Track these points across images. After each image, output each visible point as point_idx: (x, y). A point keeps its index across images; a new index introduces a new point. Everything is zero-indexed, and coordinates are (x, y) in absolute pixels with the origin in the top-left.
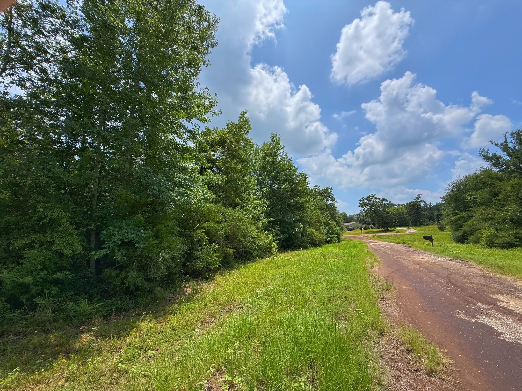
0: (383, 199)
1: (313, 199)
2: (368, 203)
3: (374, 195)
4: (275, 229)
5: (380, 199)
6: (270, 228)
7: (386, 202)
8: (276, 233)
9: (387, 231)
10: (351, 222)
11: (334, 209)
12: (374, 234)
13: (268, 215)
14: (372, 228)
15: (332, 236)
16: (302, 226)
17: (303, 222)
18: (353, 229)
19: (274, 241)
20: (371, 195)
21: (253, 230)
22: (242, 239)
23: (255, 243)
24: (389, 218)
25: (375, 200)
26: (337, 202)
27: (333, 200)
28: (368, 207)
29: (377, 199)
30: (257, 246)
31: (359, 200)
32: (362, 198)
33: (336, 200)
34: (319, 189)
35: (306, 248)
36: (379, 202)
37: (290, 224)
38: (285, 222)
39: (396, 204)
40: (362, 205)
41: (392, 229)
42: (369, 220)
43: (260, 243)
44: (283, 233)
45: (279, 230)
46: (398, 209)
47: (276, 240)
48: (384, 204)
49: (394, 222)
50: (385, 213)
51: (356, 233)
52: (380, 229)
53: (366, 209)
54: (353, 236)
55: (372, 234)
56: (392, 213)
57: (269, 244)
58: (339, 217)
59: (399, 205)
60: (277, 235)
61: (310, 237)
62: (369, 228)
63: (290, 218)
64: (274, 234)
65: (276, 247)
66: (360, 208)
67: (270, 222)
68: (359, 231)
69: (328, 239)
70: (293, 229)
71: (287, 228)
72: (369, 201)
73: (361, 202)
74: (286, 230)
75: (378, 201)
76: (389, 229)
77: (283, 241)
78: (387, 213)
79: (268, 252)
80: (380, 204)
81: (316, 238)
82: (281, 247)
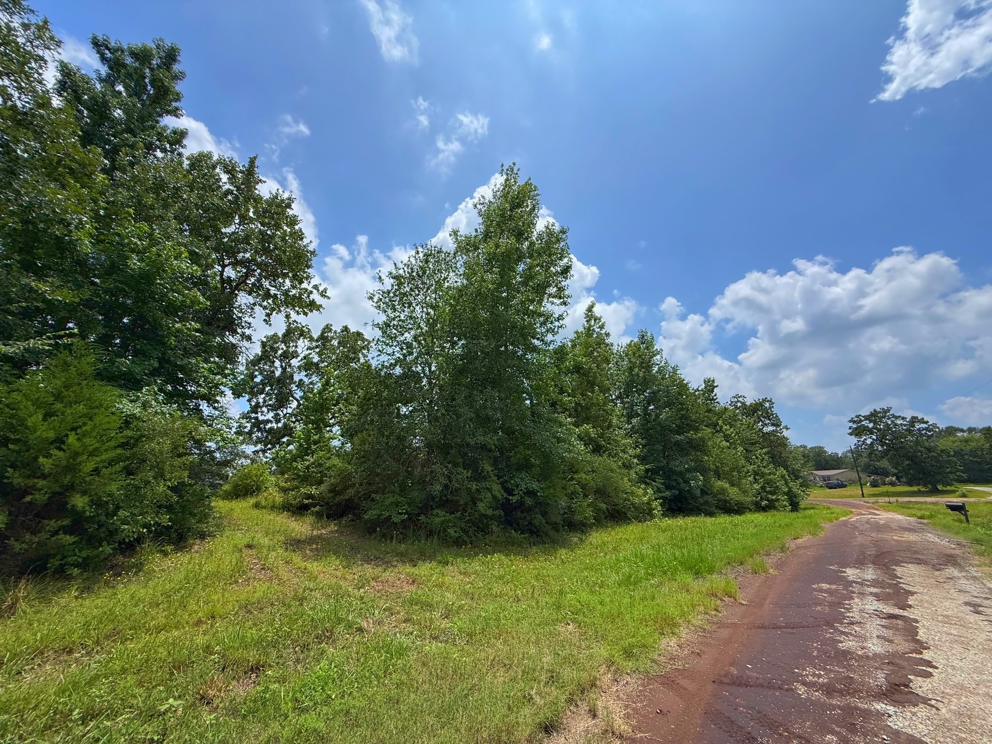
0: (913, 418)
1: (728, 427)
2: (873, 428)
3: (889, 410)
4: (655, 482)
5: (903, 418)
6: (648, 481)
7: (924, 426)
8: (658, 488)
9: (935, 492)
10: (839, 469)
11: (783, 443)
12: (893, 499)
13: (643, 459)
14: (893, 484)
15: (774, 497)
16: (701, 478)
17: (704, 471)
18: (842, 486)
19: (656, 499)
20: (878, 410)
21: (626, 484)
22: (612, 494)
23: (629, 500)
24: (938, 461)
25: (893, 422)
26: (787, 429)
27: (777, 424)
28: (874, 437)
29: (897, 417)
30: (632, 504)
31: (850, 421)
32: (857, 416)
33: (783, 425)
34: (744, 404)
35: (711, 514)
36: (902, 424)
37: (681, 474)
38: (672, 471)
39: (961, 427)
40: (858, 431)
41: (949, 488)
42: (885, 463)
43: (636, 500)
44: (668, 487)
45: (663, 484)
46: (967, 441)
47: (659, 499)
48: (919, 430)
49: (951, 473)
50: (921, 452)
51: (848, 493)
52: (915, 488)
53: (869, 441)
54: (839, 500)
55: (887, 499)
56: (942, 451)
57: (648, 503)
58: (795, 459)
59: (970, 430)
60: (659, 490)
61: (720, 496)
62: (884, 484)
63: (680, 464)
64: (655, 489)
65: (659, 508)
66: (853, 440)
67: (647, 471)
68: (856, 490)
69: (763, 503)
70: (687, 482)
71: (676, 480)
72: (875, 422)
73: (855, 426)
74: (675, 484)
75: (899, 422)
76: (940, 487)
77: (670, 501)
78: (929, 450)
79: (648, 514)
80: (906, 430)
81: (732, 499)
82: (668, 510)
